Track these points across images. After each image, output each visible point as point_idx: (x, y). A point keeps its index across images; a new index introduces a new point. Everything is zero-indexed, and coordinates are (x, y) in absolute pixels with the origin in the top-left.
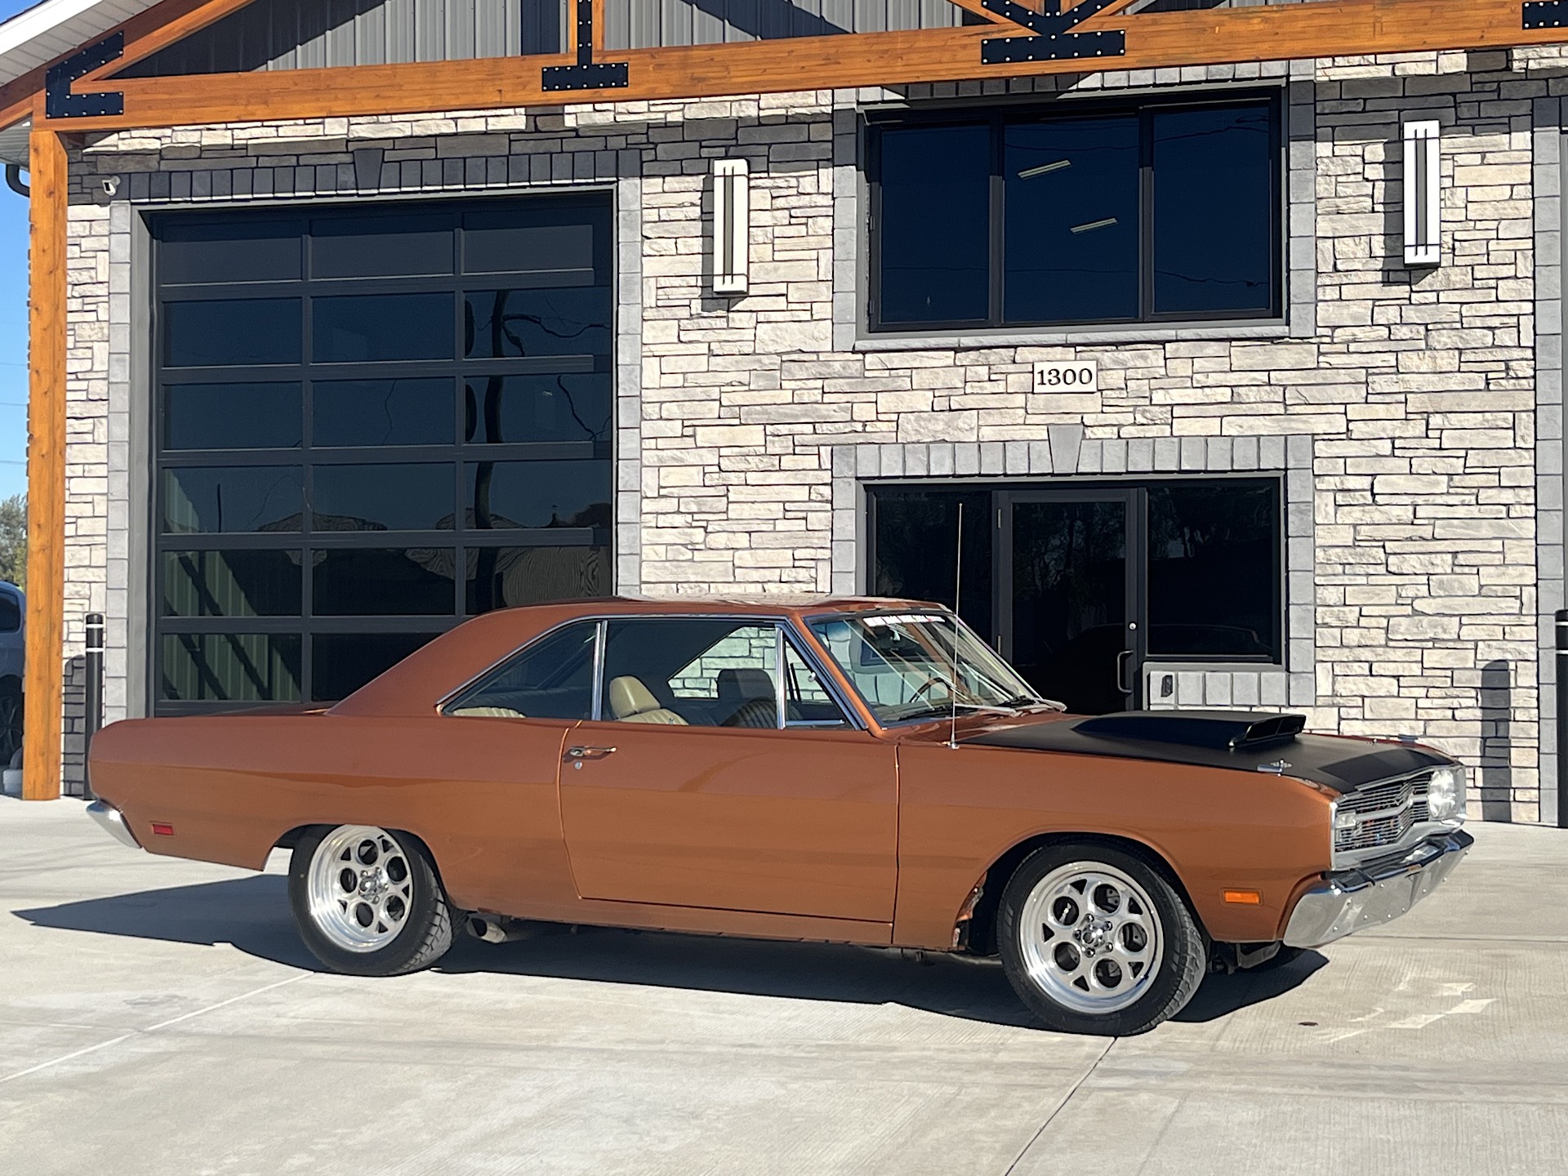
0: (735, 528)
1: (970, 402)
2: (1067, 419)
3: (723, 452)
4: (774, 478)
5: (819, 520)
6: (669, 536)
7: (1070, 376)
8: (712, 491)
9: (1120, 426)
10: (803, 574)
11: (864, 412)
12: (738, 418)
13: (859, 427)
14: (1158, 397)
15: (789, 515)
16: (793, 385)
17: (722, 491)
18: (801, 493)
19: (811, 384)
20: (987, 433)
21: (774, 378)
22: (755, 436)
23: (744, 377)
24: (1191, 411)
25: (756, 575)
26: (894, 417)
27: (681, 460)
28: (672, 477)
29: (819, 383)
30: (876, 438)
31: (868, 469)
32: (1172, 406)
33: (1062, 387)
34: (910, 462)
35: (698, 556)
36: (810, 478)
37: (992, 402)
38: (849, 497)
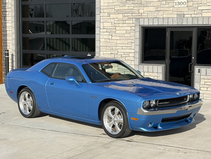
0: (117, 35)
1: (162, 9)
2: (181, 13)
3: (115, 19)
4: (124, 25)
5: (132, 34)
6: (105, 37)
7: (181, 3)
8: (113, 28)
9: (191, 14)
10: (129, 45)
11: (141, 11)
12: (118, 12)
13: (140, 14)
14: (199, 8)
15: (127, 33)
16: (128, 5)
17: (115, 28)
18: (129, 28)
19: (131, 5)
20: (165, 16)
21: (124, 4)
22: (121, 16)
23: (119, 4)
24: (206, 11)
25: (120, 45)
26: (147, 12)
27: (107, 21)
28: (106, 25)
29: (133, 5)
30: (144, 17)
31: (142, 24)
32: (202, 10)
33: (180, 6)
34: (150, 22)
35: (110, 41)
36: (131, 25)
37: (166, 9)
38: (138, 29)
